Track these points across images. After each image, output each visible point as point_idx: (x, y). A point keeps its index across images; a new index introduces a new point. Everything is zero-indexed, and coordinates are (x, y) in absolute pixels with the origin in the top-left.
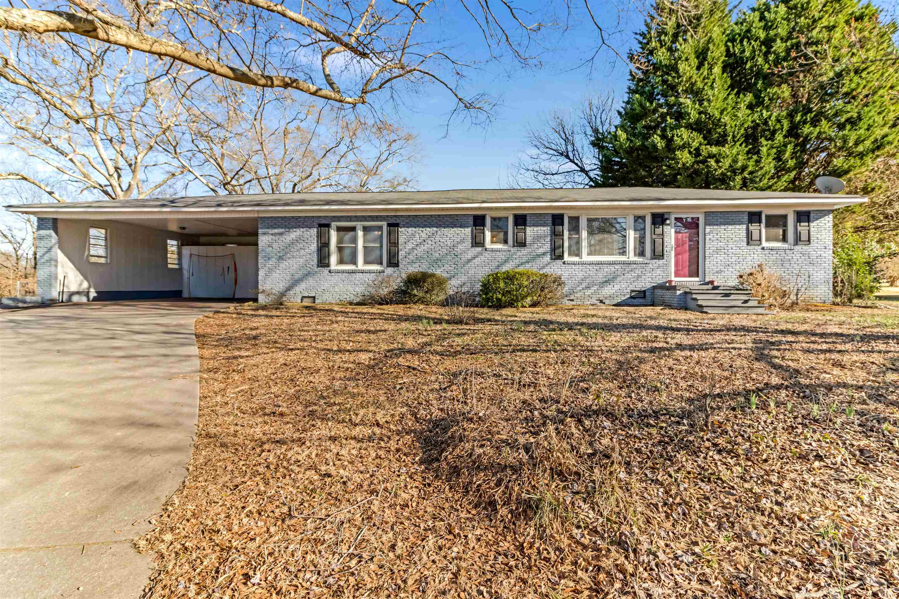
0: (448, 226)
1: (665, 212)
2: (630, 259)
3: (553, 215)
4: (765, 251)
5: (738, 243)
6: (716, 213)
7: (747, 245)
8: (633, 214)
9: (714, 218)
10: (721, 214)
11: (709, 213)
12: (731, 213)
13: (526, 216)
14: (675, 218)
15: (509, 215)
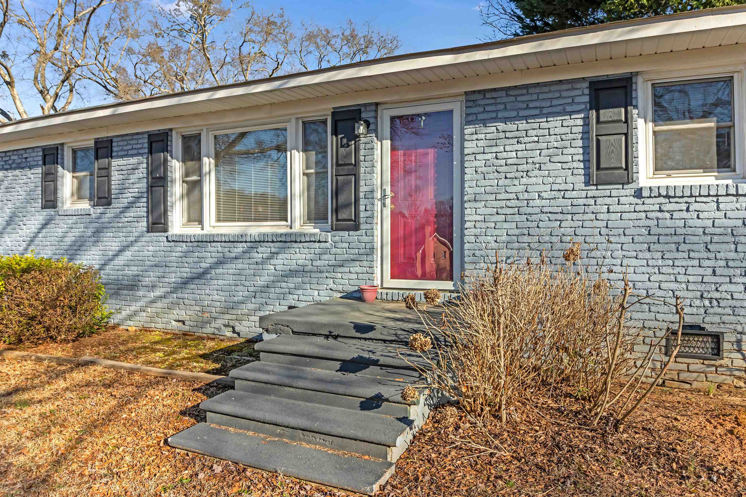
1: (365, 105)
2: (293, 230)
3: (149, 136)
4: (647, 201)
5: (559, 180)
6: (495, 95)
7: (587, 183)
8: (297, 119)
9: (488, 108)
10: (508, 95)
11: (473, 97)
12: (537, 90)
13: (111, 141)
14: (393, 119)
15: (91, 143)
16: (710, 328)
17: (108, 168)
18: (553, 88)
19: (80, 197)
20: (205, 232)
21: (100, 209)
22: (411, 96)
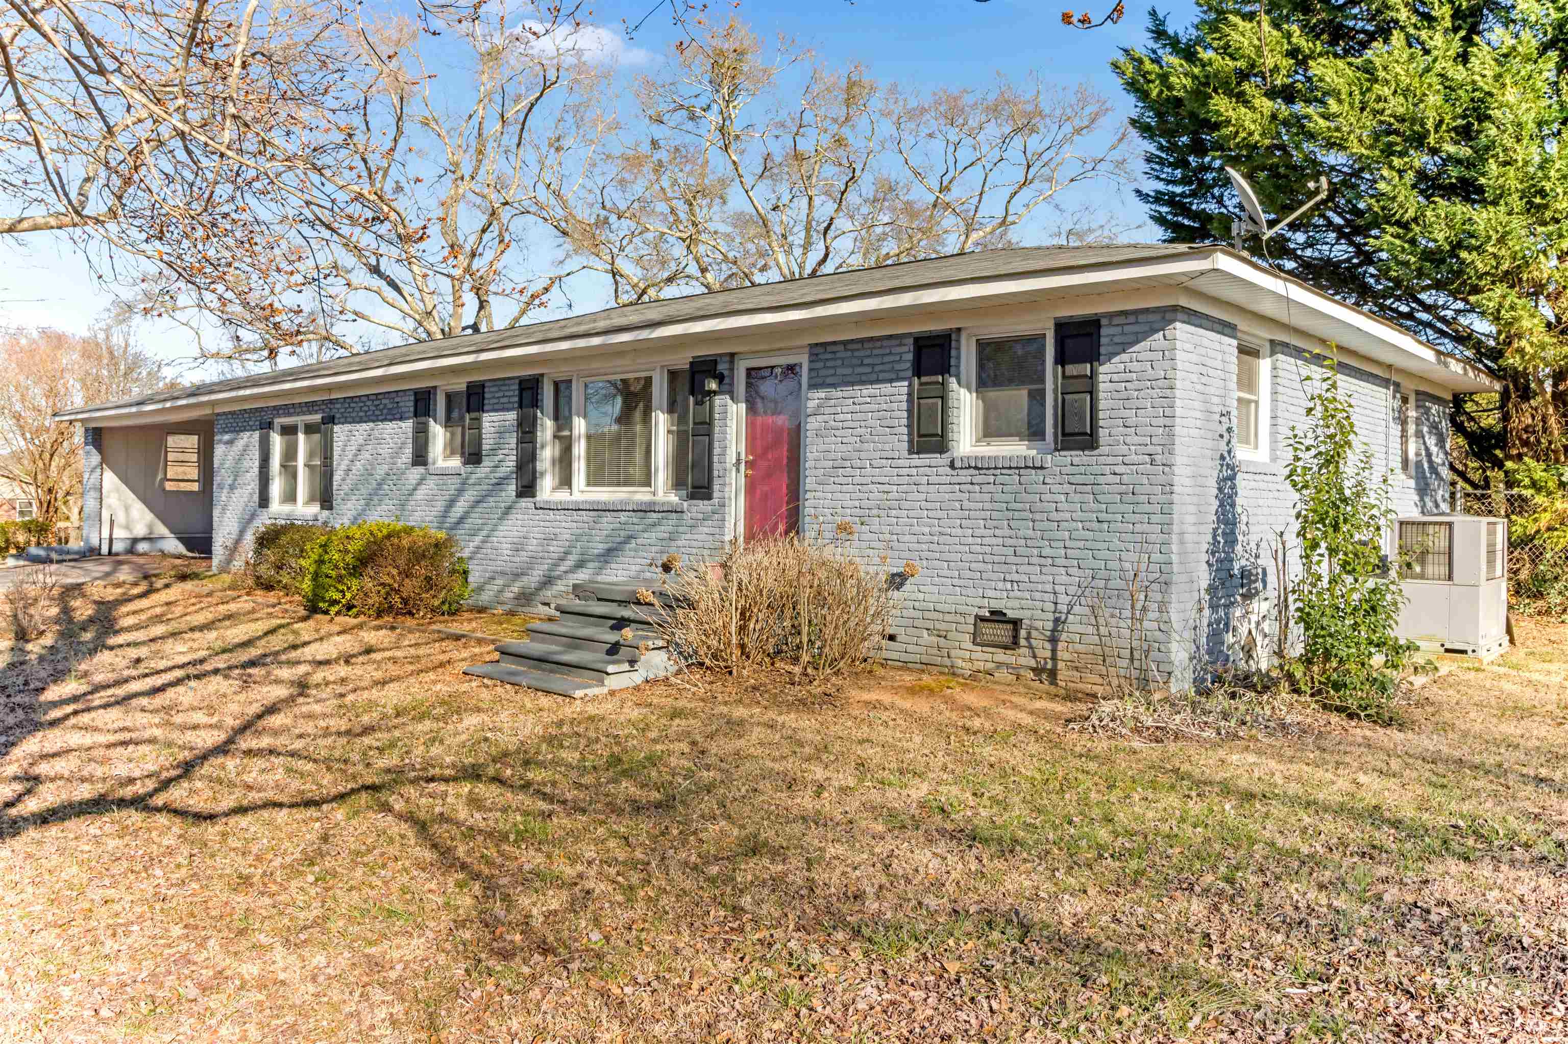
0: (385, 420)
1: (721, 355)
2: (656, 498)
3: (520, 383)
4: (961, 472)
5: (887, 447)
6: (834, 348)
7: (910, 452)
8: (662, 367)
9: (829, 364)
10: (846, 350)
11: (816, 350)
12: (870, 345)
13: (483, 386)
14: (749, 371)
15: (463, 387)
16: (1011, 614)
17: (478, 420)
18: (885, 343)
19: (453, 453)
20: (574, 498)
21: (470, 468)
22: (762, 347)
